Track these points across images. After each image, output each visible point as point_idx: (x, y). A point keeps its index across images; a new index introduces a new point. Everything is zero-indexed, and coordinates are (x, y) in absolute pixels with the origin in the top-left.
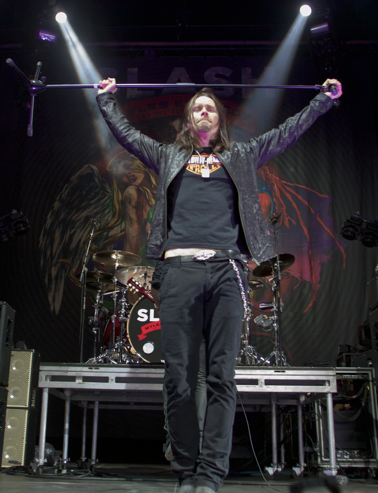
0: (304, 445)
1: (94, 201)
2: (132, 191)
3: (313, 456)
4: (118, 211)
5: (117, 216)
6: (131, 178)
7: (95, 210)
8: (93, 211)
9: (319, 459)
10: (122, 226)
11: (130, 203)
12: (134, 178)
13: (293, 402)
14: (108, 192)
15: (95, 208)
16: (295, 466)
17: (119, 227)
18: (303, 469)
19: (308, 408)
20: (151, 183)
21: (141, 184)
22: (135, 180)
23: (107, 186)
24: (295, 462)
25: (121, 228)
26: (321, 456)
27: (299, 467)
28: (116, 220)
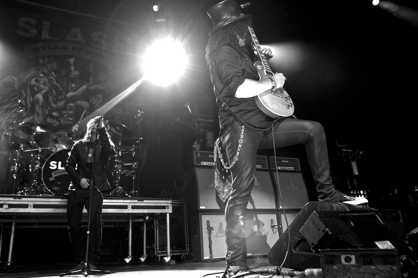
0: (146, 245)
1: (13, 99)
2: (40, 96)
3: (151, 250)
4: (29, 108)
5: (28, 110)
6: (40, 88)
7: (14, 105)
8: (11, 105)
9: (156, 252)
10: (31, 117)
11: (38, 103)
12: (42, 89)
13: (142, 220)
14: (23, 95)
15: (13, 104)
16: (142, 257)
17: (29, 118)
18: (145, 258)
19: (150, 224)
20: (53, 93)
21: (46, 93)
22: (42, 90)
23: (23, 91)
24: (141, 255)
25: (30, 118)
26: (157, 250)
27: (143, 257)
28: (27, 113)
